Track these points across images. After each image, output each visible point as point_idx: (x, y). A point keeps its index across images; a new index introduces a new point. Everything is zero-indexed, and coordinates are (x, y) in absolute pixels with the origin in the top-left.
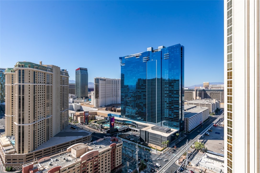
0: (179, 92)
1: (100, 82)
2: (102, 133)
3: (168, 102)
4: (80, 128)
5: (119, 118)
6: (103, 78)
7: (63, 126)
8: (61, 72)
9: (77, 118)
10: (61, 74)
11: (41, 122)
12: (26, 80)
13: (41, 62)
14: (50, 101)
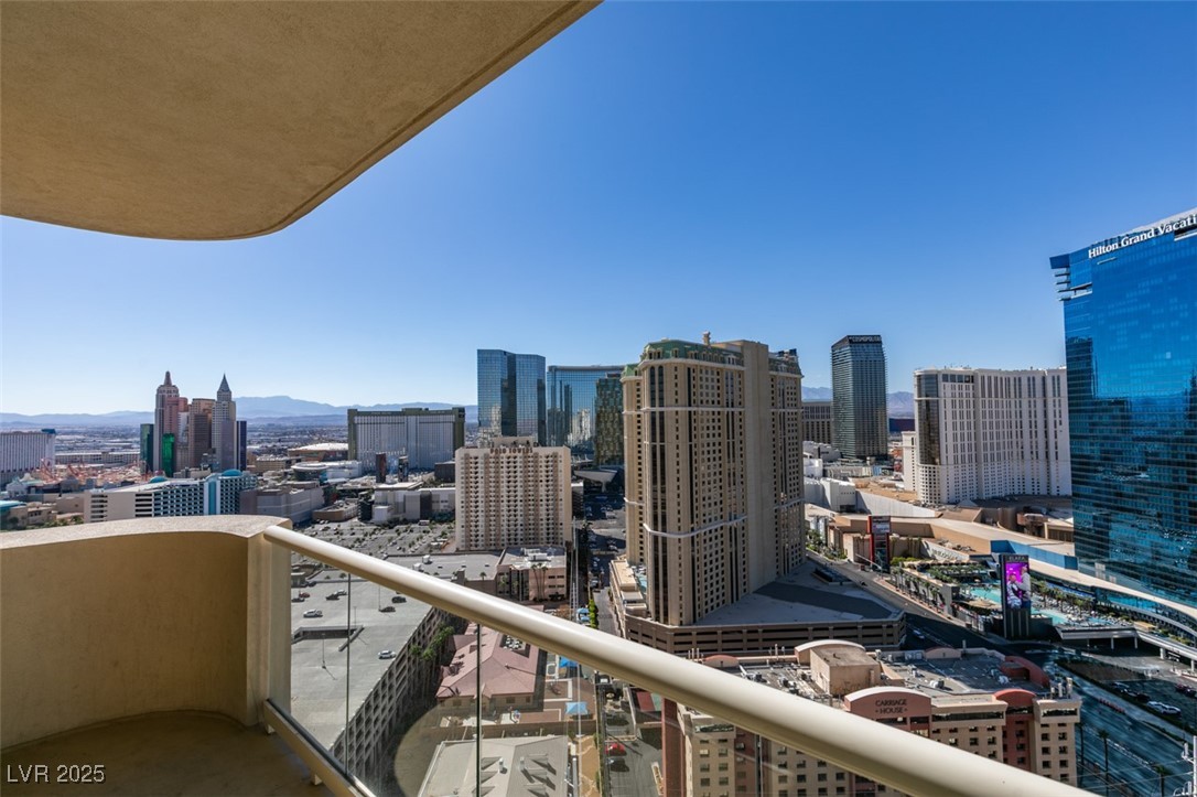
2: (960, 627)
4: (849, 580)
5: (1063, 569)
6: (961, 369)
7: (786, 561)
8: (771, 360)
9: (839, 540)
10: (770, 369)
11: (714, 534)
12: (669, 396)
13: (707, 337)
14: (738, 467)
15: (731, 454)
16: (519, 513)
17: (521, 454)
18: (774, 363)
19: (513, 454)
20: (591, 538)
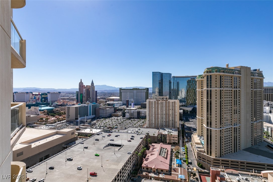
8: (251, 73)
10: (252, 76)
11: (228, 130)
12: (213, 85)
13: (228, 65)
14: (238, 108)
15: (235, 103)
17: (165, 101)
20: (185, 127)
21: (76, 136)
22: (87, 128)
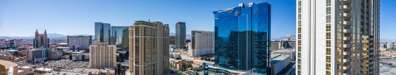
0: (266, 43)
1: (196, 34)
3: (257, 52)
4: (178, 73)
5: (213, 66)
6: (199, 30)
7: (165, 70)
8: (163, 26)
9: (176, 65)
10: (163, 28)
11: (149, 65)
12: (140, 34)
13: (149, 20)
14: (155, 50)
15: (154, 47)
16: (104, 60)
17: (105, 47)
18: (164, 27)
19: (103, 47)
20: (121, 66)
21: (33, 72)
22: (41, 67)
